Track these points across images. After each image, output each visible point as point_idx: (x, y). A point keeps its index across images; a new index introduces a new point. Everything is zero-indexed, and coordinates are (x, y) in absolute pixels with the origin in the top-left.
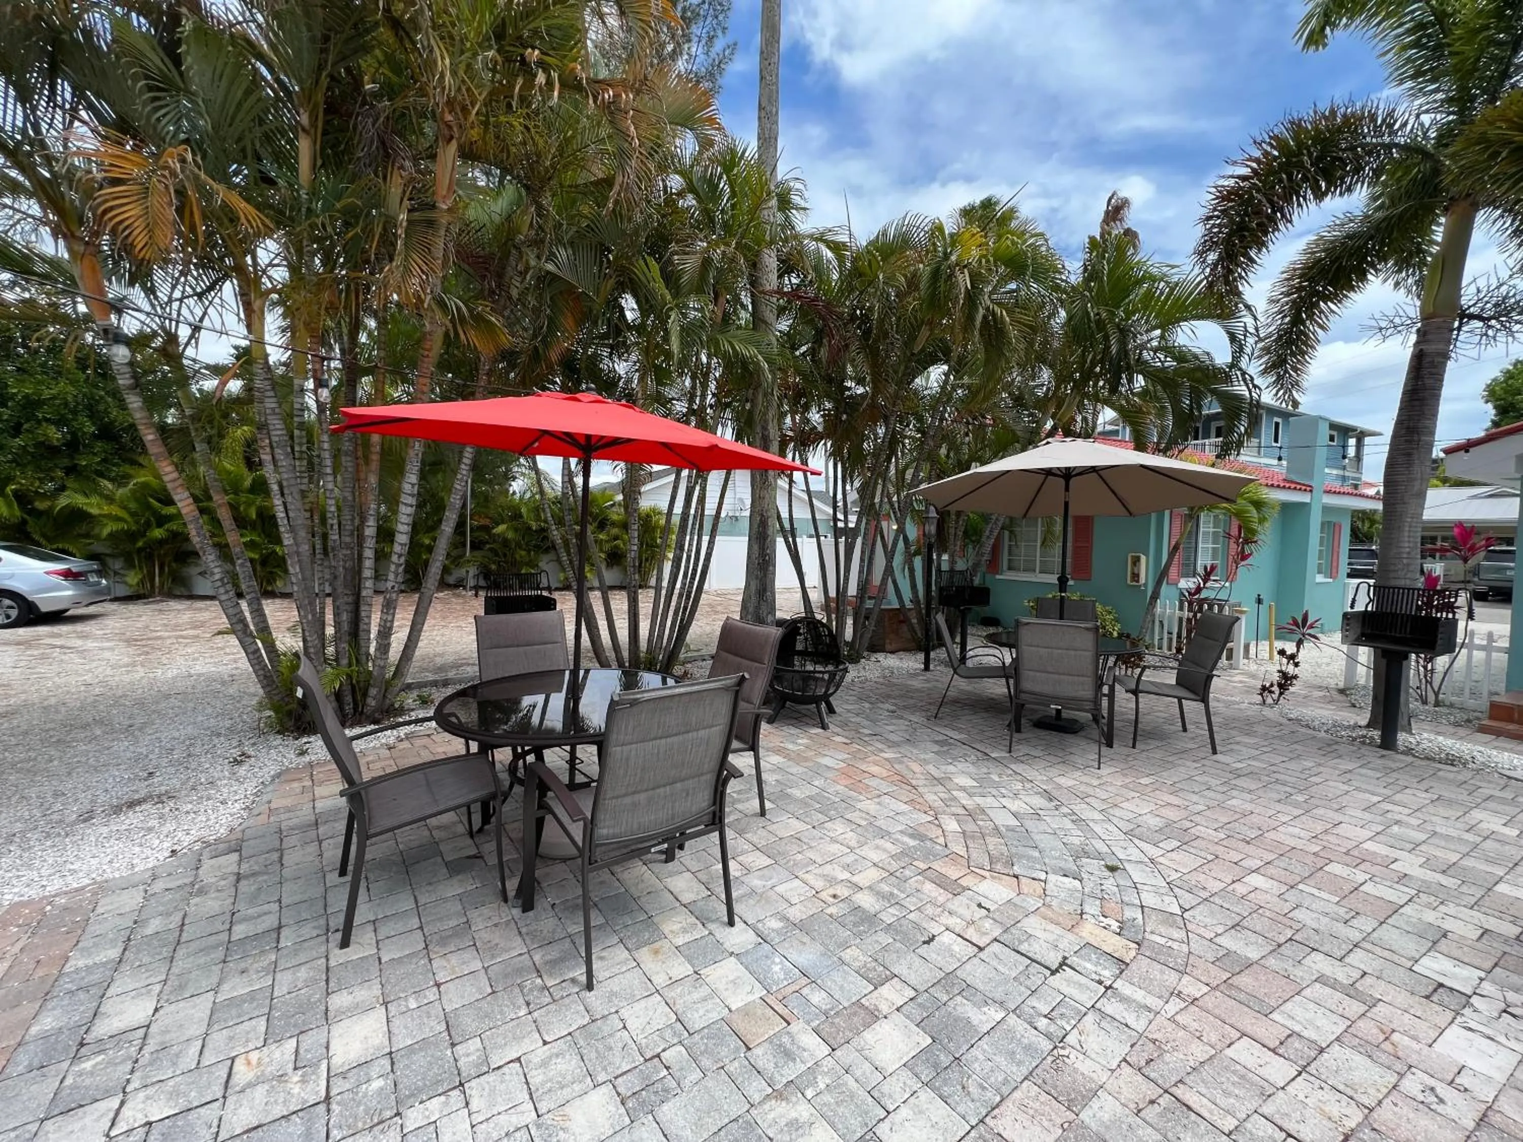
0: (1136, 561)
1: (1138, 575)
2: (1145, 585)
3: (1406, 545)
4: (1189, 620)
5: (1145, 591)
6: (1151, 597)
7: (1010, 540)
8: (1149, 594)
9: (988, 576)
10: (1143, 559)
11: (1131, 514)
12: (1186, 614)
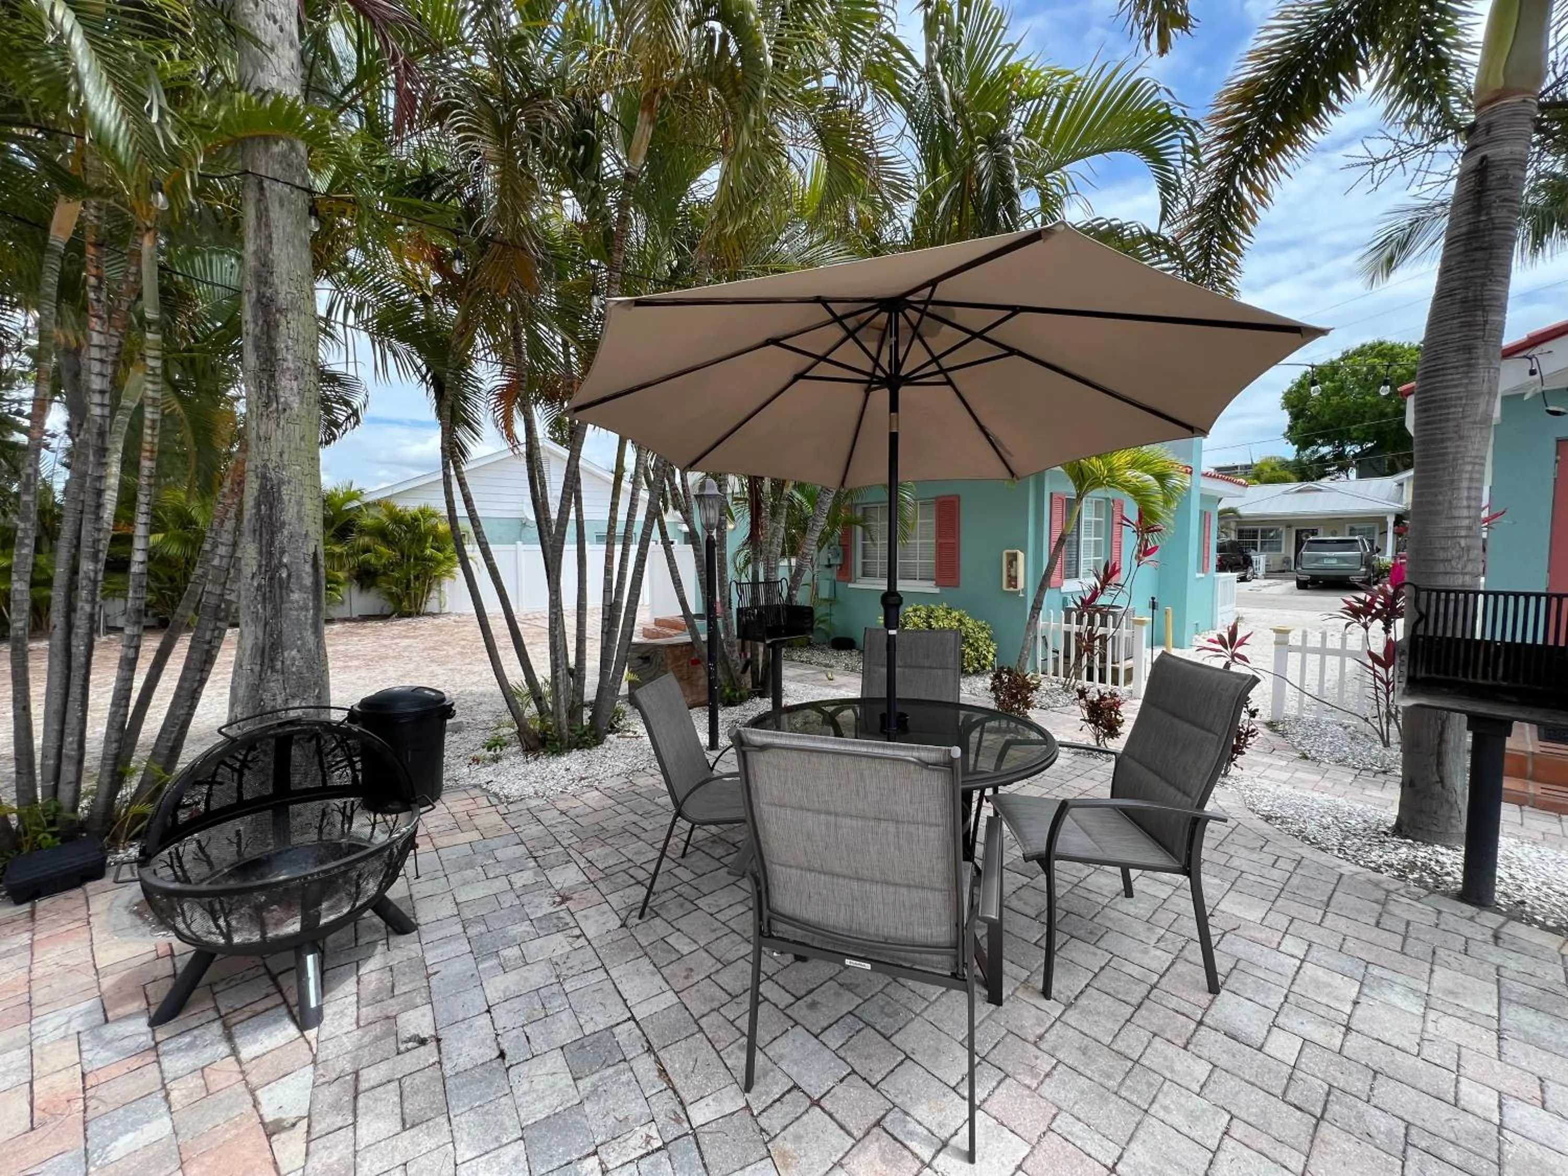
0: (1013, 558)
1: (1015, 578)
2: (1025, 590)
3: (1465, 513)
4: (1078, 635)
5: (1024, 600)
6: (1033, 608)
7: (864, 539)
8: (1030, 603)
9: (840, 585)
10: (1021, 556)
11: (1012, 474)
12: (1075, 628)
